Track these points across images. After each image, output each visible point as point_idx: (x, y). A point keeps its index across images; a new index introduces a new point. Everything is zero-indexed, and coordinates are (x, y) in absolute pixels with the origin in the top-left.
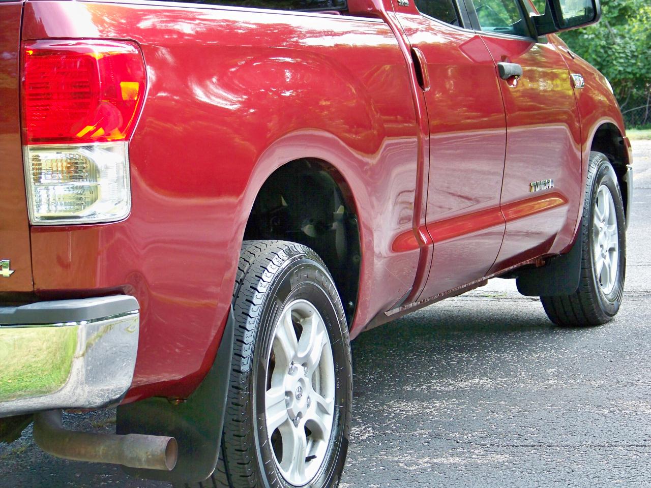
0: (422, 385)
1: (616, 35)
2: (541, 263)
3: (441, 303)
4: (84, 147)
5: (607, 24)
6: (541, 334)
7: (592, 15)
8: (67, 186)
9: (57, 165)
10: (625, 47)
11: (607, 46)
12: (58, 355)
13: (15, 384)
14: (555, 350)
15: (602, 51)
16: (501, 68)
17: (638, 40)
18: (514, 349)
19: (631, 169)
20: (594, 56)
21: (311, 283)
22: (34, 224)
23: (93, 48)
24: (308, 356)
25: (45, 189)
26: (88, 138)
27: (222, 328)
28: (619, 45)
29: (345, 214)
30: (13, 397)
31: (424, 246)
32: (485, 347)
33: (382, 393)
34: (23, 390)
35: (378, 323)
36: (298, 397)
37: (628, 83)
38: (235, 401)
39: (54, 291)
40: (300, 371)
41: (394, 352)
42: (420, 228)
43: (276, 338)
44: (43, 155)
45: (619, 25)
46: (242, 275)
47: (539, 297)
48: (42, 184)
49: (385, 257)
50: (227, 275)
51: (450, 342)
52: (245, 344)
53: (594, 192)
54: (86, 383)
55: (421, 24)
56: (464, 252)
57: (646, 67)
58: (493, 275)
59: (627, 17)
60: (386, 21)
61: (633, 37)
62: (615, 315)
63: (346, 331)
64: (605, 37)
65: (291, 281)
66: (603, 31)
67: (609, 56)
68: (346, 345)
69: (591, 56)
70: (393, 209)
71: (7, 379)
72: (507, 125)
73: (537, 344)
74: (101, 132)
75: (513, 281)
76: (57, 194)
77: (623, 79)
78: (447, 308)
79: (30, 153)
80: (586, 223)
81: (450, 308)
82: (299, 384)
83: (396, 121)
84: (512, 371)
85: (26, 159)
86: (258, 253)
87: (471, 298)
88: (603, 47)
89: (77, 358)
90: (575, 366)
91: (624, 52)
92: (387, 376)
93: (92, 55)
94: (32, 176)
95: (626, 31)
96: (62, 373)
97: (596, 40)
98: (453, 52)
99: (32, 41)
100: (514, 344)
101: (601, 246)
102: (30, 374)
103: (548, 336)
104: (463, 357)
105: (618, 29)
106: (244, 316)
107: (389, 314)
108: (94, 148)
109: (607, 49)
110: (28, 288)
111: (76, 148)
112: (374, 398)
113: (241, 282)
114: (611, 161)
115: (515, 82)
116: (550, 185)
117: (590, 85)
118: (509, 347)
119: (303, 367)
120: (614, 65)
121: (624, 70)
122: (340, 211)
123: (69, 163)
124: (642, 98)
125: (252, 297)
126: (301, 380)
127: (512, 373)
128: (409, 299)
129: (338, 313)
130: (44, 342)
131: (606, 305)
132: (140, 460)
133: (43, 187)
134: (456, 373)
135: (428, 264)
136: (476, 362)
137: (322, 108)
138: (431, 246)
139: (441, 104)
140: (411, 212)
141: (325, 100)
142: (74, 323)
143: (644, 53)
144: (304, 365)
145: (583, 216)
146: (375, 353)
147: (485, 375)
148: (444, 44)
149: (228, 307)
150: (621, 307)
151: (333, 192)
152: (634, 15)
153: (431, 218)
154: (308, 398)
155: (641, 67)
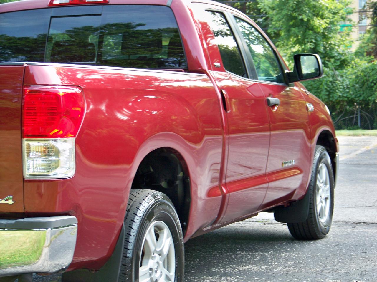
0: (221, 268)
1: (338, 76)
2: (287, 205)
3: (233, 225)
4: (53, 140)
5: (333, 69)
6: (287, 243)
7: (318, 72)
8: (43, 160)
9: (38, 149)
10: (343, 82)
11: (333, 81)
12: (36, 245)
13: (11, 260)
14: (294, 252)
15: (330, 84)
16: (268, 100)
17: (350, 79)
18: (271, 251)
19: (338, 155)
20: (325, 87)
21: (164, 212)
22: (26, 178)
23: (59, 90)
24: (161, 250)
25: (32, 161)
26: (56, 135)
27: (119, 234)
28: (340, 81)
29: (183, 176)
30: (10, 266)
31: (224, 194)
32: (256, 249)
33: (200, 272)
34: (15, 263)
35: (198, 235)
36: (156, 272)
37: (344, 103)
38: (123, 272)
39: (34, 212)
40: (158, 258)
41: (206, 250)
42: (223, 185)
43: (146, 240)
44: (31, 143)
45: (340, 69)
46: (129, 207)
47: (286, 223)
48: (31, 158)
49: (203, 200)
50: (122, 206)
51: (237, 246)
52: (130, 242)
53: (317, 167)
54: (49, 260)
55: (226, 76)
56: (246, 198)
57: (355, 94)
58: (261, 210)
59: (345, 65)
60: (208, 75)
61: (348, 77)
62: (326, 234)
63: (182, 238)
64: (332, 76)
65: (155, 211)
66: (331, 73)
67: (334, 87)
68: (181, 245)
69: (324, 87)
70: (209, 173)
71: (7, 257)
72: (270, 130)
73: (284, 248)
74: (61, 132)
75: (272, 214)
76: (38, 163)
77: (342, 100)
78: (236, 228)
79: (25, 142)
80: (312, 184)
81: (238, 227)
82: (157, 265)
83: (211, 127)
84: (270, 263)
85: (23, 145)
86: (137, 195)
87: (250, 222)
88: (331, 82)
89: (46, 247)
90: (304, 261)
91: (342, 85)
92: (203, 263)
93: (59, 94)
94: (26, 154)
95: (344, 73)
96: (37, 255)
97: (327, 78)
98: (243, 91)
99: (29, 86)
100: (272, 248)
101: (321, 196)
102: (18, 255)
103: (290, 244)
104: (244, 254)
105: (340, 72)
106: (130, 228)
107: (204, 229)
108: (58, 141)
109: (333, 83)
110: (21, 210)
111: (49, 140)
112: (196, 274)
113: (128, 211)
114: (327, 151)
115: (276, 108)
116: (294, 163)
117: (317, 109)
118: (269, 249)
119: (159, 256)
120: (336, 92)
121: (342, 95)
122: (181, 175)
123: (45, 148)
124: (352, 111)
125: (134, 219)
126: (158, 263)
127: (269, 263)
128: (215, 222)
129: (178, 228)
130: (27, 239)
131: (322, 229)
133: (31, 160)
134: (240, 263)
135: (226, 204)
136: (251, 257)
137: (173, 120)
138: (228, 194)
139: (236, 118)
140: (218, 175)
141: (175, 116)
142: (45, 229)
143: (354, 86)
144: (159, 255)
145: (311, 180)
146: (196, 251)
147: (255, 264)
148: (238, 87)
149: (122, 223)
150: (331, 230)
151: (177, 165)
152: (349, 64)
153: (228, 180)
154: (161, 272)
155: (352, 94)
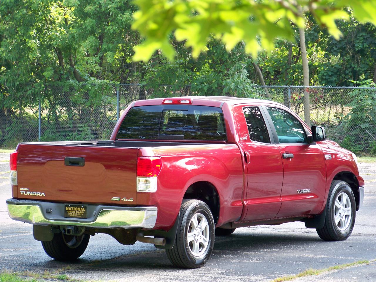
4: (148, 178)
8: (144, 185)
9: (143, 181)
16: (283, 155)
21: (202, 210)
22: (138, 192)
23: (151, 158)
24: (201, 227)
26: (149, 176)
27: (177, 217)
31: (244, 205)
36: (197, 236)
40: (199, 230)
42: (244, 200)
43: (192, 221)
44: (140, 179)
48: (140, 184)
54: (146, 224)
60: (237, 144)
74: (152, 175)
76: (142, 186)
79: (138, 178)
82: (198, 233)
86: (189, 202)
93: (150, 160)
94: (138, 183)
99: (140, 157)
106: (183, 215)
108: (150, 178)
110: (135, 204)
111: (146, 178)
116: (308, 191)
122: (215, 194)
123: (145, 180)
125: (186, 211)
132: (157, 243)
138: (247, 205)
142: (144, 211)
151: (213, 189)
